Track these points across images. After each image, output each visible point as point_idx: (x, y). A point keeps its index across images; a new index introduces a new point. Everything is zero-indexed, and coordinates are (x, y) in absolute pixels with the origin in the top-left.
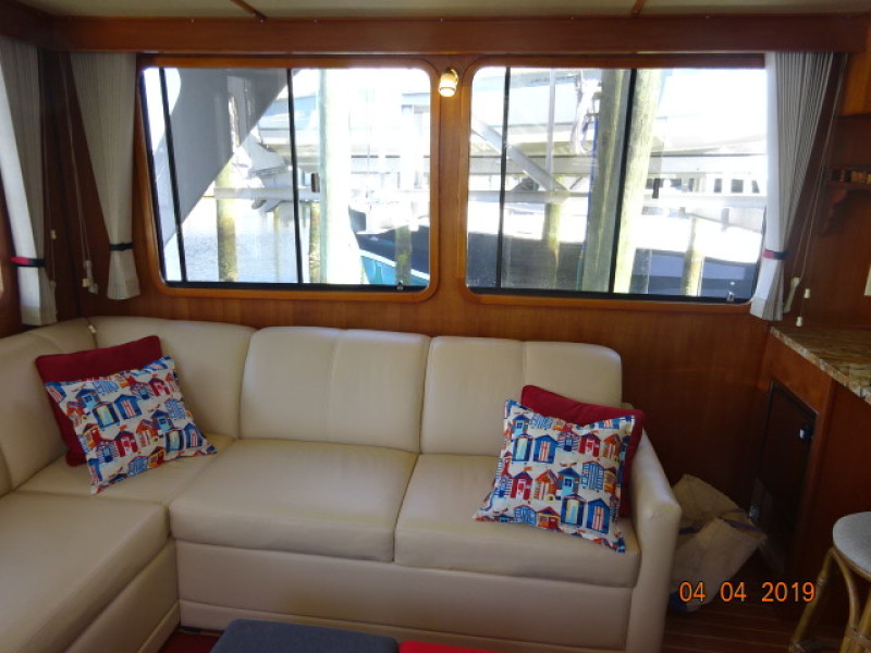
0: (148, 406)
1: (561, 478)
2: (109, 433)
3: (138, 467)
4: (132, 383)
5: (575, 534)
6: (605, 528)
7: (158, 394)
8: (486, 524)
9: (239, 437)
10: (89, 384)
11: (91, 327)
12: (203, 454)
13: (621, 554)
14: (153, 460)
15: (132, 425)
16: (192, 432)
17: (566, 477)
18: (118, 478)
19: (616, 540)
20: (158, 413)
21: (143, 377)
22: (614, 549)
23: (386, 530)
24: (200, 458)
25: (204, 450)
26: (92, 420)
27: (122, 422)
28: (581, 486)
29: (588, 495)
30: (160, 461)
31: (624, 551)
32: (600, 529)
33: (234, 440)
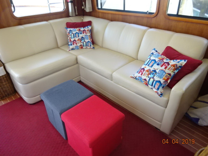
0: (81, 36)
1: (152, 72)
2: (72, 40)
3: (77, 48)
4: (79, 30)
5: (152, 88)
6: (158, 89)
7: (84, 33)
8: (132, 79)
9: (102, 47)
10: (72, 29)
11: (82, 18)
12: (91, 48)
13: (160, 97)
14: (80, 47)
15: (77, 39)
16: (89, 43)
17: (153, 72)
18: (73, 49)
19: (161, 93)
20: (82, 37)
21: (82, 29)
22: (159, 95)
23: (111, 73)
24: (90, 49)
25: (92, 48)
26: (70, 37)
27: (75, 38)
28: (156, 76)
29: (156, 78)
30: (82, 48)
31: (161, 97)
32: (157, 89)
33: (101, 47)
